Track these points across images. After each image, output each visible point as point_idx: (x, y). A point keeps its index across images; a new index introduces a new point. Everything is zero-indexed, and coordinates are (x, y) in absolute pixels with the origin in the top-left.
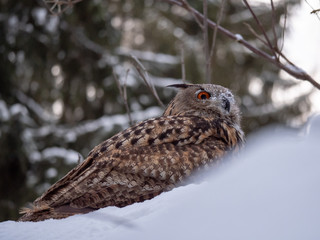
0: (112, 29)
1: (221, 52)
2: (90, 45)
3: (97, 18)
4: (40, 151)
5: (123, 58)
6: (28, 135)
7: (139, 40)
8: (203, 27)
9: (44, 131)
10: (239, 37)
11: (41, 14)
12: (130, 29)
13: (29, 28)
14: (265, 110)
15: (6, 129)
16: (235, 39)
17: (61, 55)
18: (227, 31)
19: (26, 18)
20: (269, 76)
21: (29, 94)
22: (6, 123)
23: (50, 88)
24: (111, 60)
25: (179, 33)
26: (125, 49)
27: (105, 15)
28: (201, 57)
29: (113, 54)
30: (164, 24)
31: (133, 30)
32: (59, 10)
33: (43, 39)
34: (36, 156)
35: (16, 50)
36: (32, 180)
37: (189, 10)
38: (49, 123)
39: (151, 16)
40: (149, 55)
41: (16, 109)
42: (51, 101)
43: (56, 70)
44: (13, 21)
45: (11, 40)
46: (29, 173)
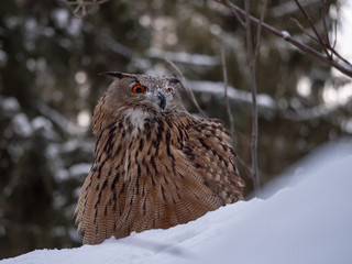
0: (142, 29)
1: (264, 50)
2: (118, 48)
3: (123, 18)
4: (67, 168)
5: (155, 61)
6: (53, 151)
7: (172, 39)
8: (246, 25)
9: (71, 146)
10: (286, 34)
11: (62, 16)
12: (161, 28)
13: (49, 32)
14: (316, 113)
15: (28, 145)
16: (282, 36)
17: (86, 61)
18: (272, 28)
19: (45, 21)
20: (319, 74)
21: (52, 105)
22: (28, 139)
23: (75, 97)
24: (142, 63)
25: (216, 30)
26: (155, 51)
27: (132, 14)
28: (241, 56)
29: (144, 56)
30: (199, 21)
31: (165, 29)
32: (84, 13)
33: (66, 44)
34: (62, 175)
35: (35, 56)
36: (59, 201)
37: (229, 7)
38: (75, 137)
39: (184, 12)
40: (183, 57)
41: (39, 123)
42: (76, 112)
43: (81, 78)
44: (31, 25)
45: (30, 46)
46: (55, 193)
